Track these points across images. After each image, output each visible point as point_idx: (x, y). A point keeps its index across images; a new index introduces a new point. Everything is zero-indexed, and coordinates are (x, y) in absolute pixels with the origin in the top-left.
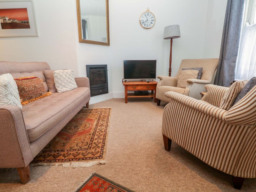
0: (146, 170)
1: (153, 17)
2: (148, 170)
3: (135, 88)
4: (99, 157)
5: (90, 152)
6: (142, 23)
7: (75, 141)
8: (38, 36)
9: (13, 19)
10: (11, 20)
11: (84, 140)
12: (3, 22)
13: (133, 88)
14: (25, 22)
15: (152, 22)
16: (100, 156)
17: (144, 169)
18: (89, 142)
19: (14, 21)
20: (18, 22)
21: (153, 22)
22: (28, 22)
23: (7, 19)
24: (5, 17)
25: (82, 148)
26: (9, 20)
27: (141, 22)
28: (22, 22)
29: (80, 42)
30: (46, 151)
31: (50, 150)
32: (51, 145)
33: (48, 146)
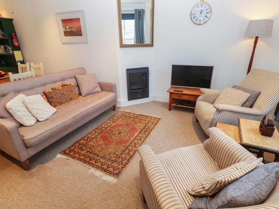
0: (125, 190)
1: (208, 8)
2: (126, 191)
3: (181, 97)
4: (116, 174)
5: (114, 166)
6: (193, 18)
7: (111, 149)
8: (88, 43)
9: (71, 28)
10: (70, 29)
11: (117, 151)
12: (65, 31)
13: (178, 96)
14: (79, 30)
15: (207, 15)
16: (118, 174)
17: (125, 188)
18: (119, 154)
19: (72, 30)
20: (74, 30)
21: (209, 15)
22: (81, 31)
23: (67, 28)
24: (66, 26)
25: (111, 159)
26: (68, 29)
27: (193, 16)
28: (77, 30)
29: (120, 47)
30: (88, 151)
31: (91, 151)
32: (94, 147)
33: (92, 147)
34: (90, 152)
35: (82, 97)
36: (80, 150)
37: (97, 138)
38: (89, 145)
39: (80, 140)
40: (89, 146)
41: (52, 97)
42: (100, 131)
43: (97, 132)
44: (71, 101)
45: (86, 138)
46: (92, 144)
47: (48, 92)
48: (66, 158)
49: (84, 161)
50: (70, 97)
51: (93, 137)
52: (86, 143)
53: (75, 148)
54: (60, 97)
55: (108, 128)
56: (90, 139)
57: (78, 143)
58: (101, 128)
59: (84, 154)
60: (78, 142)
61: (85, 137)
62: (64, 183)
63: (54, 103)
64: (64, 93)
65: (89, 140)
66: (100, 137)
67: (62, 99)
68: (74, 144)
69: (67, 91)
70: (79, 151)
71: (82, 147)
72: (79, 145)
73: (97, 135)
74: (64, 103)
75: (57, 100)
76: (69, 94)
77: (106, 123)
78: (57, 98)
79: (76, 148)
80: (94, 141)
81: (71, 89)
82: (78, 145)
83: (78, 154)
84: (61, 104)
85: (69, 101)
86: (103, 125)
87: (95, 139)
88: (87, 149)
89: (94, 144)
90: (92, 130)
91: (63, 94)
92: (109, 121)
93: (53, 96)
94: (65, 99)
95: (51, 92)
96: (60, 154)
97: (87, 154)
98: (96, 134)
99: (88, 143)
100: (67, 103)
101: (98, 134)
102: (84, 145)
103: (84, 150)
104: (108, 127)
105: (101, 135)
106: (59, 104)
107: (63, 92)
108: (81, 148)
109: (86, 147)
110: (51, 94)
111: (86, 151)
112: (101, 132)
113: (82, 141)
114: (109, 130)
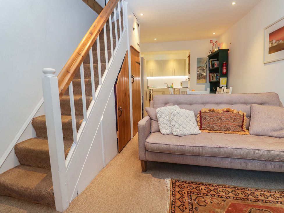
23: (274, 41)
30: (192, 205)
31: (194, 208)
32: (205, 207)
33: (202, 204)
34: (192, 208)
35: (248, 133)
36: (188, 194)
37: (223, 200)
38: (204, 198)
39: (203, 185)
40: (203, 200)
41: (205, 119)
42: (241, 196)
43: (235, 195)
44: (226, 132)
45: (212, 188)
46: (208, 201)
47: (204, 111)
48: (169, 189)
49: (173, 209)
50: (228, 126)
51: (221, 194)
52: (204, 194)
53: (187, 187)
54: (213, 121)
55: (260, 204)
56: (215, 194)
57: (196, 186)
58: (249, 192)
59: (184, 203)
60: (199, 184)
61: (212, 186)
62: (135, 208)
63: (205, 125)
64: (222, 118)
65: (212, 192)
66: (230, 204)
67: (215, 123)
68: (192, 183)
69: (228, 118)
70: (186, 195)
71: (195, 193)
72: (196, 188)
73: (229, 197)
74: (216, 129)
75: (209, 123)
76: (229, 122)
77: (266, 193)
78: (210, 121)
79: (189, 188)
80: (214, 200)
81: (236, 118)
82: (194, 187)
83: (180, 196)
84: (212, 129)
85: (224, 130)
86: (257, 193)
87: (219, 199)
88: (195, 200)
89: (209, 203)
90: (233, 185)
91: (220, 119)
92: (277, 195)
93: (207, 118)
94: (220, 126)
95: (207, 113)
96: (170, 180)
97: (187, 205)
98: (231, 195)
99: (207, 195)
100: (220, 132)
101: (234, 197)
102: (200, 193)
103: (191, 198)
104: (263, 200)
105: (235, 202)
106: (209, 129)
107: (220, 117)
108: (192, 193)
109: (197, 197)
110: (205, 115)
111: (190, 202)
112: (241, 199)
113: (203, 187)
114: (260, 207)
